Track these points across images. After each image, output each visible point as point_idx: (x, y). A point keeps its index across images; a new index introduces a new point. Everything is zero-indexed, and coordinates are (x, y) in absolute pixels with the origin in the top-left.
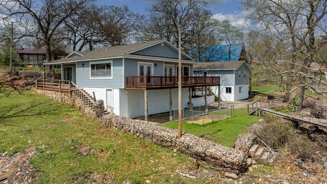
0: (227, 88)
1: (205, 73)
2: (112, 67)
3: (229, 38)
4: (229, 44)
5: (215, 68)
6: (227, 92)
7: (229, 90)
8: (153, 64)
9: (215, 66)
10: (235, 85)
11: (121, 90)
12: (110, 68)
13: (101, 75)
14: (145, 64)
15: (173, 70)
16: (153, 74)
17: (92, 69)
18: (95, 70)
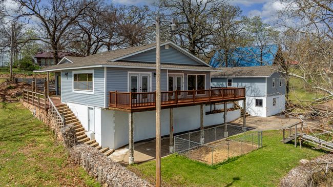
0: (257, 100)
1: (230, 81)
2: (93, 78)
3: (261, 38)
4: (260, 45)
5: (243, 74)
6: (257, 104)
7: (259, 103)
8: (151, 73)
9: (243, 72)
10: (267, 96)
11: (102, 109)
12: (92, 80)
13: (83, 89)
14: (138, 74)
15: (183, 80)
16: (151, 89)
17: (75, 79)
18: (78, 82)
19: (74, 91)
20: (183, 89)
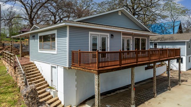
2: (56, 38)
6: (178, 62)
8: (108, 35)
10: (187, 55)
11: (65, 68)
12: (55, 41)
13: (47, 49)
14: (98, 35)
15: (131, 42)
16: (109, 49)
17: (40, 41)
18: (42, 43)
19: (39, 51)
20: (131, 49)
